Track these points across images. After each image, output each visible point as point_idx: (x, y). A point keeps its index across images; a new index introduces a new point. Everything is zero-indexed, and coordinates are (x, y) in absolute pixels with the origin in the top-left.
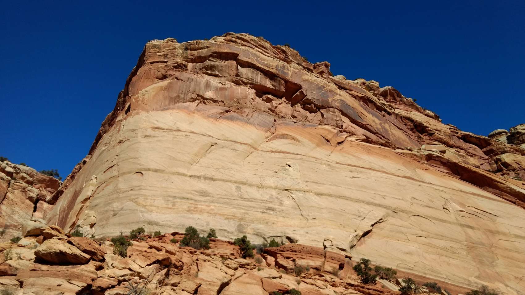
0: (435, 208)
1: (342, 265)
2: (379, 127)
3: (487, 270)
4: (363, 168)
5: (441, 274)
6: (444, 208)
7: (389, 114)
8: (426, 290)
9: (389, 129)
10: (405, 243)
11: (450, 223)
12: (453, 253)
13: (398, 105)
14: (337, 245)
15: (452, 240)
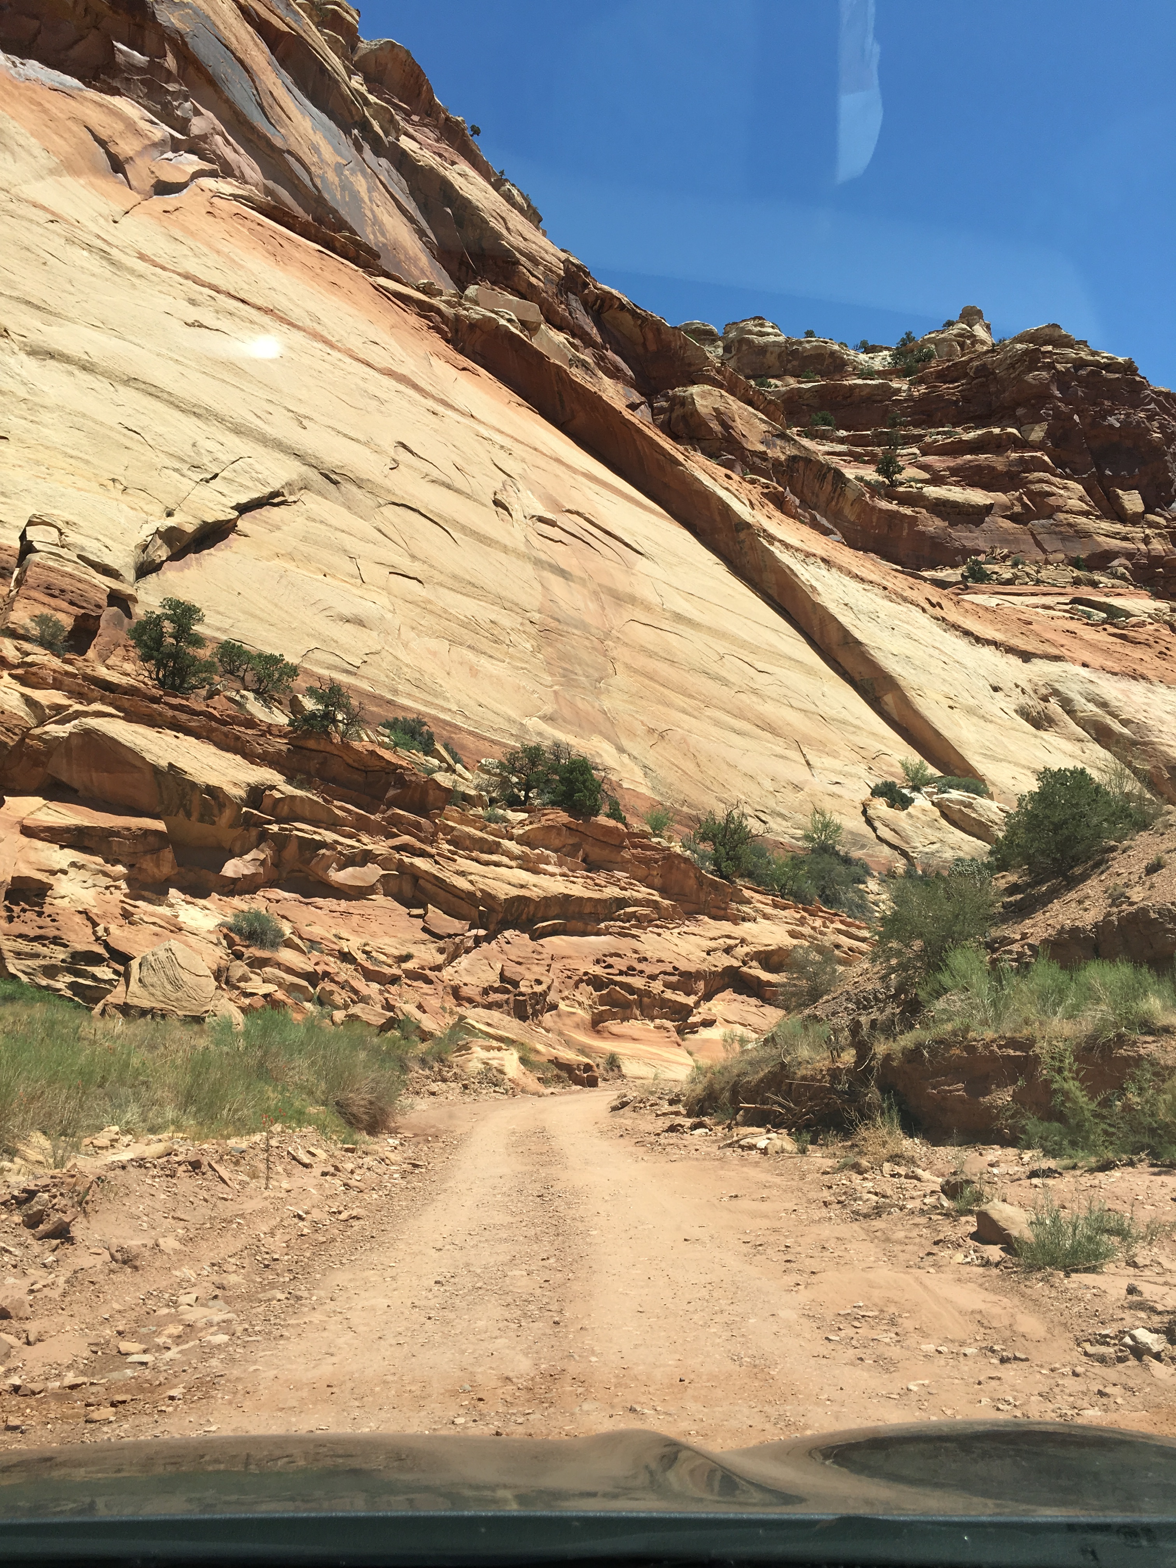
0: (468, 496)
1: (91, 621)
2: (331, 176)
3: (580, 704)
4: (243, 301)
5: (446, 699)
6: (497, 503)
7: (379, 148)
8: (386, 740)
9: (367, 200)
10: (348, 586)
11: (505, 549)
12: (495, 642)
13: (413, 124)
14: (83, 549)
15: (499, 601)
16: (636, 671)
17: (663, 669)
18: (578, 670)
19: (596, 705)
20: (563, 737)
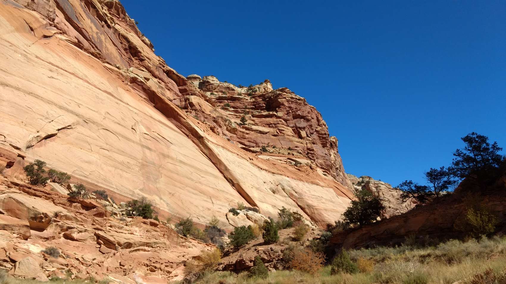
0: (125, 127)
1: (12, 163)
2: (95, 35)
3: (150, 185)
4: (66, 71)
5: (112, 184)
6: (132, 128)
7: (109, 26)
8: (94, 197)
9: (104, 41)
10: (87, 152)
11: (134, 142)
12: (128, 168)
13: (120, 21)
14: (11, 142)
15: (130, 156)
16: (168, 177)
17: (175, 176)
18: (151, 176)
19: (155, 186)
20: (146, 195)
